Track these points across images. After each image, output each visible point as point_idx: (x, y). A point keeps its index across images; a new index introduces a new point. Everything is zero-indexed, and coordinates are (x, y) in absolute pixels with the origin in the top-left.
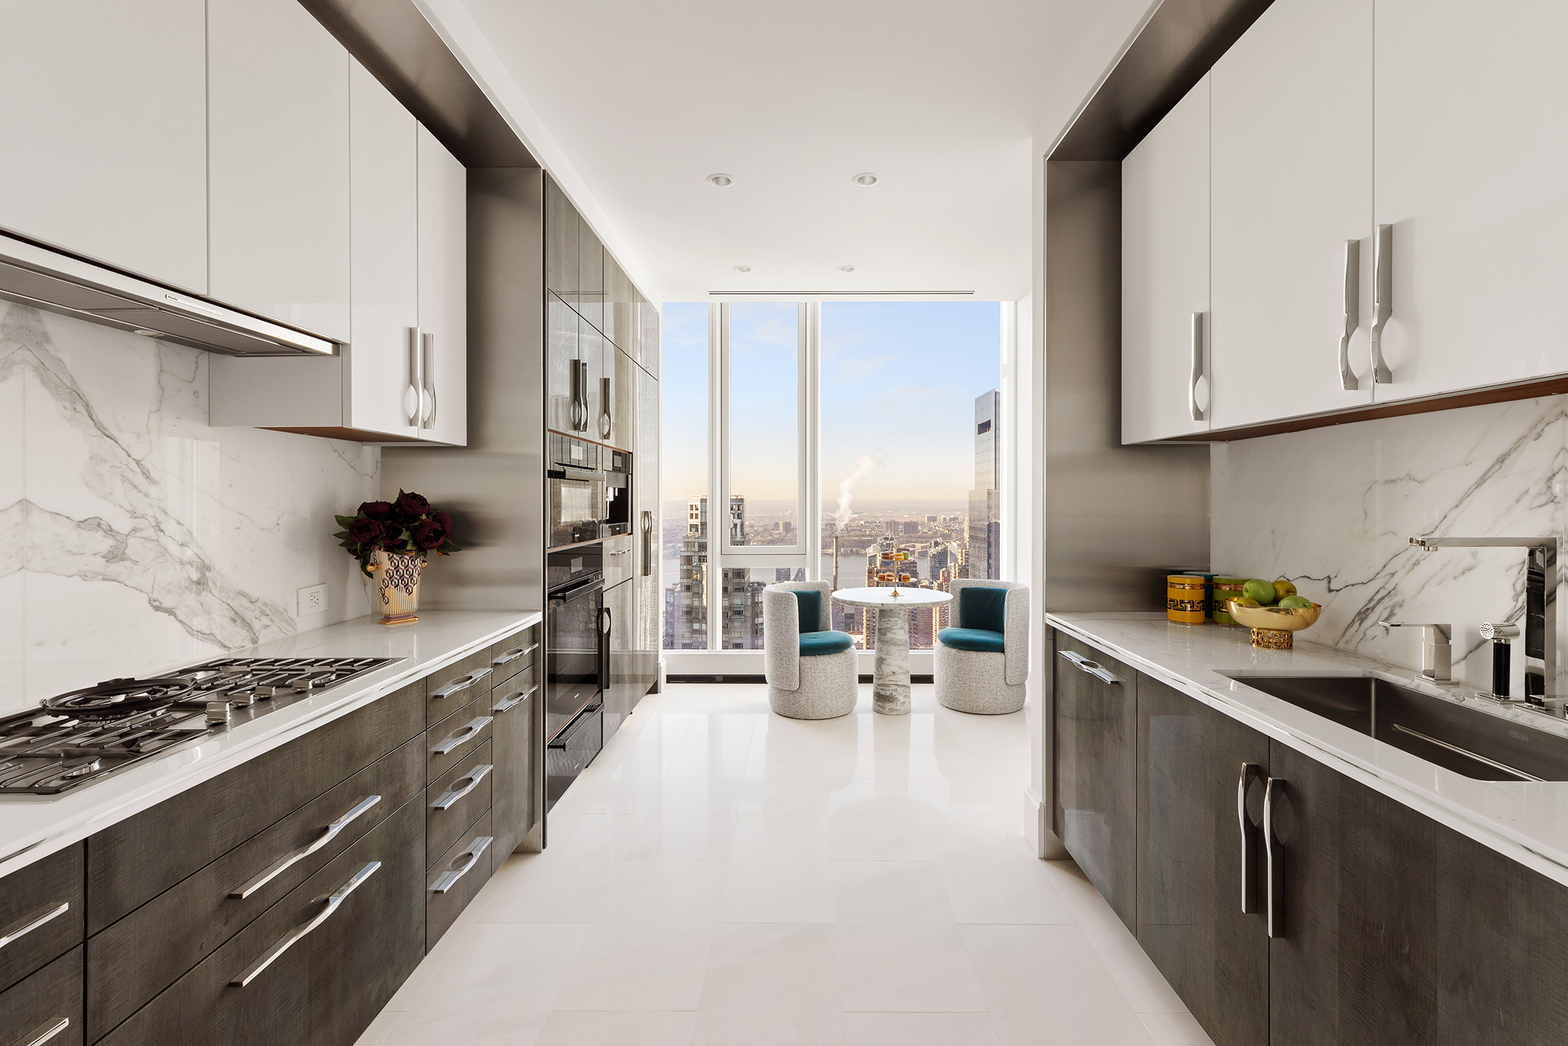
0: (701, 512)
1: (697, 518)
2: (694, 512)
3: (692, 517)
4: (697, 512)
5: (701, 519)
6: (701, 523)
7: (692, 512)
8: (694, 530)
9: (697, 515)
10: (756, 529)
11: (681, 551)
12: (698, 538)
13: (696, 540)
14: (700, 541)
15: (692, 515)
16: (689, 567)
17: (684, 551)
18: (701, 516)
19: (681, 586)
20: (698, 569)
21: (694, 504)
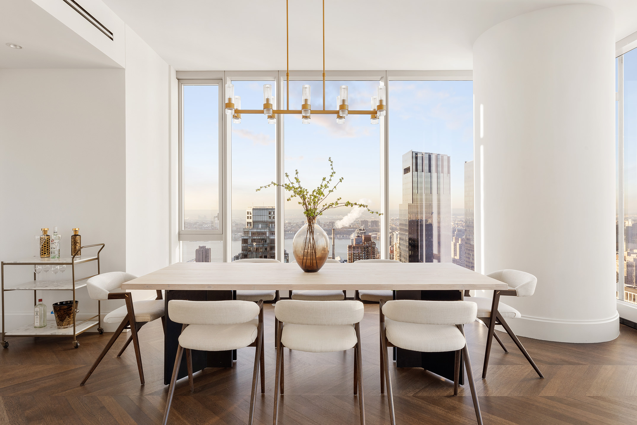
0: (253, 216)
1: (251, 218)
2: (249, 215)
3: (248, 218)
4: (251, 215)
5: (253, 219)
6: (253, 221)
7: (248, 215)
8: (249, 225)
9: (251, 217)
10: (292, 224)
11: (242, 236)
12: (251, 229)
13: (250, 230)
14: (252, 231)
15: (248, 217)
16: (246, 245)
17: (243, 236)
18: (253, 218)
19: (242, 255)
20: (251, 246)
21: (249, 211)
